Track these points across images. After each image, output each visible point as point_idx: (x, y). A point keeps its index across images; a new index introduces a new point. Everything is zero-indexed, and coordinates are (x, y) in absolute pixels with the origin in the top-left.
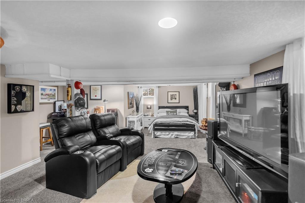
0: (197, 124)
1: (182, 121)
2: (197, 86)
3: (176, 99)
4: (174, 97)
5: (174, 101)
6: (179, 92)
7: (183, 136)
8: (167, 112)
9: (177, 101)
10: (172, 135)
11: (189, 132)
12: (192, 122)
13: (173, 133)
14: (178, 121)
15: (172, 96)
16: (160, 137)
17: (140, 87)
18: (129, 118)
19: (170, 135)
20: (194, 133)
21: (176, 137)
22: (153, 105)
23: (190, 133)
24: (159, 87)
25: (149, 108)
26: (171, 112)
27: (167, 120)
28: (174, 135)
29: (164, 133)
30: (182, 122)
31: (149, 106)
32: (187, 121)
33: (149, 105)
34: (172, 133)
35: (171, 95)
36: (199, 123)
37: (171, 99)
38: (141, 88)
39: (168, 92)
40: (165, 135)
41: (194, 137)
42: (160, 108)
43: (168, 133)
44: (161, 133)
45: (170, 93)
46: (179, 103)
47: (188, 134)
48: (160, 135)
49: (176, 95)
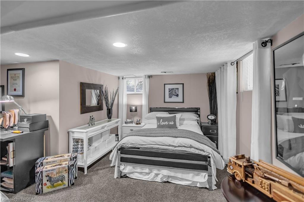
0: (216, 154)
1: (179, 146)
2: (214, 73)
3: (177, 95)
4: (174, 93)
5: (174, 99)
6: (183, 84)
7: (182, 179)
8: (158, 119)
9: (180, 99)
10: (157, 175)
11: (196, 172)
12: (203, 151)
13: (159, 170)
14: (170, 146)
15: (171, 90)
16: (132, 176)
17: (121, 78)
18: (73, 132)
19: (153, 175)
20: (207, 177)
21: (165, 180)
22: (141, 106)
23: (198, 175)
24: (150, 77)
25: (133, 111)
26: (165, 119)
27: (144, 142)
28: (160, 176)
29: (139, 170)
30: (180, 149)
31: (134, 108)
32: (191, 147)
33: (134, 106)
34: (155, 171)
35: (169, 89)
36: (219, 150)
37: (170, 97)
38: (123, 78)
39: (165, 84)
40: (141, 173)
41: (208, 187)
42: (151, 110)
43: (147, 171)
44: (134, 168)
45: (168, 87)
46: (183, 102)
47: (193, 177)
48: (132, 173)
49: (178, 89)
